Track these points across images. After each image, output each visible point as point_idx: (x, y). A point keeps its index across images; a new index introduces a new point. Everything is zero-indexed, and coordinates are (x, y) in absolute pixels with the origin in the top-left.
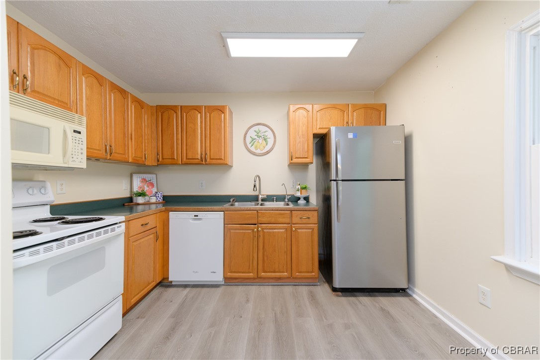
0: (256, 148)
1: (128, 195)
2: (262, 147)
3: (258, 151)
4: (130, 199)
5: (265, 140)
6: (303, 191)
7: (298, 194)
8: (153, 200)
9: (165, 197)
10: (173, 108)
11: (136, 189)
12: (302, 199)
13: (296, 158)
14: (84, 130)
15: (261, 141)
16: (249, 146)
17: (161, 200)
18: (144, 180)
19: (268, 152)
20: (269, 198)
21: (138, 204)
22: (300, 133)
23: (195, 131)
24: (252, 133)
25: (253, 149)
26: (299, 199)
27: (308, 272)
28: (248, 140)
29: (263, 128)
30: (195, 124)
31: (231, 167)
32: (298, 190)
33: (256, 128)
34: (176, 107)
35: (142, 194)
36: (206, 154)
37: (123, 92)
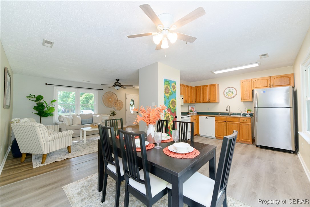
0: (229, 96)
1: (188, 111)
2: (231, 95)
3: (230, 97)
4: (189, 112)
5: (232, 93)
6: (248, 112)
7: (246, 113)
8: (194, 113)
9: (197, 112)
10: (200, 87)
11: (190, 110)
12: (248, 114)
13: (244, 99)
14: (183, 98)
15: (230, 93)
16: (226, 95)
17: (196, 113)
18: (192, 107)
19: (233, 97)
20: (233, 114)
21: (191, 114)
22: (246, 90)
23: (206, 93)
24: (227, 91)
25: (227, 96)
26: (247, 114)
27: (247, 140)
28: (225, 93)
29: (231, 89)
30: (206, 90)
31: (219, 103)
32: (246, 111)
33: (228, 89)
34: (200, 86)
35: (191, 111)
36: (209, 99)
37: (188, 86)
